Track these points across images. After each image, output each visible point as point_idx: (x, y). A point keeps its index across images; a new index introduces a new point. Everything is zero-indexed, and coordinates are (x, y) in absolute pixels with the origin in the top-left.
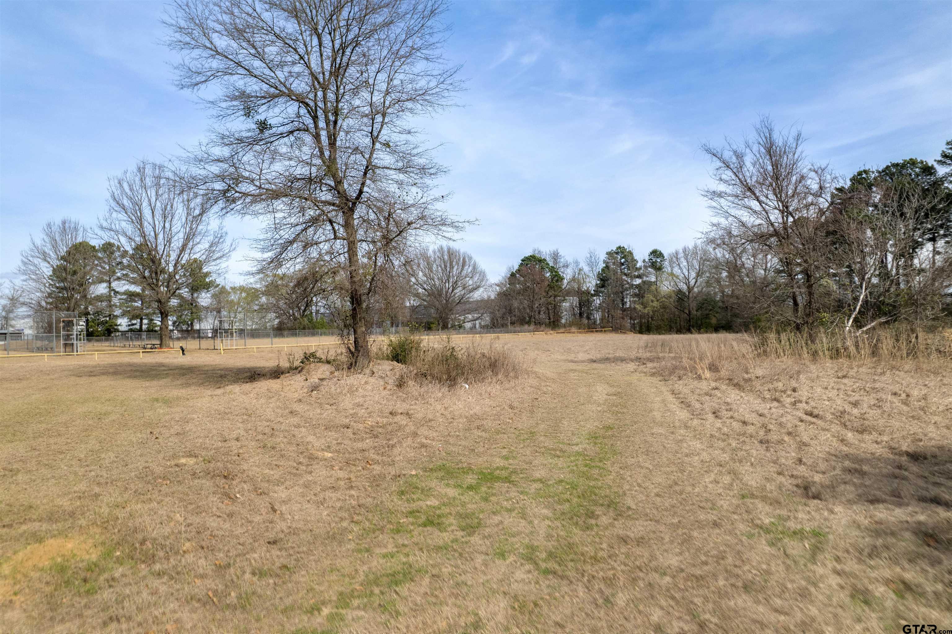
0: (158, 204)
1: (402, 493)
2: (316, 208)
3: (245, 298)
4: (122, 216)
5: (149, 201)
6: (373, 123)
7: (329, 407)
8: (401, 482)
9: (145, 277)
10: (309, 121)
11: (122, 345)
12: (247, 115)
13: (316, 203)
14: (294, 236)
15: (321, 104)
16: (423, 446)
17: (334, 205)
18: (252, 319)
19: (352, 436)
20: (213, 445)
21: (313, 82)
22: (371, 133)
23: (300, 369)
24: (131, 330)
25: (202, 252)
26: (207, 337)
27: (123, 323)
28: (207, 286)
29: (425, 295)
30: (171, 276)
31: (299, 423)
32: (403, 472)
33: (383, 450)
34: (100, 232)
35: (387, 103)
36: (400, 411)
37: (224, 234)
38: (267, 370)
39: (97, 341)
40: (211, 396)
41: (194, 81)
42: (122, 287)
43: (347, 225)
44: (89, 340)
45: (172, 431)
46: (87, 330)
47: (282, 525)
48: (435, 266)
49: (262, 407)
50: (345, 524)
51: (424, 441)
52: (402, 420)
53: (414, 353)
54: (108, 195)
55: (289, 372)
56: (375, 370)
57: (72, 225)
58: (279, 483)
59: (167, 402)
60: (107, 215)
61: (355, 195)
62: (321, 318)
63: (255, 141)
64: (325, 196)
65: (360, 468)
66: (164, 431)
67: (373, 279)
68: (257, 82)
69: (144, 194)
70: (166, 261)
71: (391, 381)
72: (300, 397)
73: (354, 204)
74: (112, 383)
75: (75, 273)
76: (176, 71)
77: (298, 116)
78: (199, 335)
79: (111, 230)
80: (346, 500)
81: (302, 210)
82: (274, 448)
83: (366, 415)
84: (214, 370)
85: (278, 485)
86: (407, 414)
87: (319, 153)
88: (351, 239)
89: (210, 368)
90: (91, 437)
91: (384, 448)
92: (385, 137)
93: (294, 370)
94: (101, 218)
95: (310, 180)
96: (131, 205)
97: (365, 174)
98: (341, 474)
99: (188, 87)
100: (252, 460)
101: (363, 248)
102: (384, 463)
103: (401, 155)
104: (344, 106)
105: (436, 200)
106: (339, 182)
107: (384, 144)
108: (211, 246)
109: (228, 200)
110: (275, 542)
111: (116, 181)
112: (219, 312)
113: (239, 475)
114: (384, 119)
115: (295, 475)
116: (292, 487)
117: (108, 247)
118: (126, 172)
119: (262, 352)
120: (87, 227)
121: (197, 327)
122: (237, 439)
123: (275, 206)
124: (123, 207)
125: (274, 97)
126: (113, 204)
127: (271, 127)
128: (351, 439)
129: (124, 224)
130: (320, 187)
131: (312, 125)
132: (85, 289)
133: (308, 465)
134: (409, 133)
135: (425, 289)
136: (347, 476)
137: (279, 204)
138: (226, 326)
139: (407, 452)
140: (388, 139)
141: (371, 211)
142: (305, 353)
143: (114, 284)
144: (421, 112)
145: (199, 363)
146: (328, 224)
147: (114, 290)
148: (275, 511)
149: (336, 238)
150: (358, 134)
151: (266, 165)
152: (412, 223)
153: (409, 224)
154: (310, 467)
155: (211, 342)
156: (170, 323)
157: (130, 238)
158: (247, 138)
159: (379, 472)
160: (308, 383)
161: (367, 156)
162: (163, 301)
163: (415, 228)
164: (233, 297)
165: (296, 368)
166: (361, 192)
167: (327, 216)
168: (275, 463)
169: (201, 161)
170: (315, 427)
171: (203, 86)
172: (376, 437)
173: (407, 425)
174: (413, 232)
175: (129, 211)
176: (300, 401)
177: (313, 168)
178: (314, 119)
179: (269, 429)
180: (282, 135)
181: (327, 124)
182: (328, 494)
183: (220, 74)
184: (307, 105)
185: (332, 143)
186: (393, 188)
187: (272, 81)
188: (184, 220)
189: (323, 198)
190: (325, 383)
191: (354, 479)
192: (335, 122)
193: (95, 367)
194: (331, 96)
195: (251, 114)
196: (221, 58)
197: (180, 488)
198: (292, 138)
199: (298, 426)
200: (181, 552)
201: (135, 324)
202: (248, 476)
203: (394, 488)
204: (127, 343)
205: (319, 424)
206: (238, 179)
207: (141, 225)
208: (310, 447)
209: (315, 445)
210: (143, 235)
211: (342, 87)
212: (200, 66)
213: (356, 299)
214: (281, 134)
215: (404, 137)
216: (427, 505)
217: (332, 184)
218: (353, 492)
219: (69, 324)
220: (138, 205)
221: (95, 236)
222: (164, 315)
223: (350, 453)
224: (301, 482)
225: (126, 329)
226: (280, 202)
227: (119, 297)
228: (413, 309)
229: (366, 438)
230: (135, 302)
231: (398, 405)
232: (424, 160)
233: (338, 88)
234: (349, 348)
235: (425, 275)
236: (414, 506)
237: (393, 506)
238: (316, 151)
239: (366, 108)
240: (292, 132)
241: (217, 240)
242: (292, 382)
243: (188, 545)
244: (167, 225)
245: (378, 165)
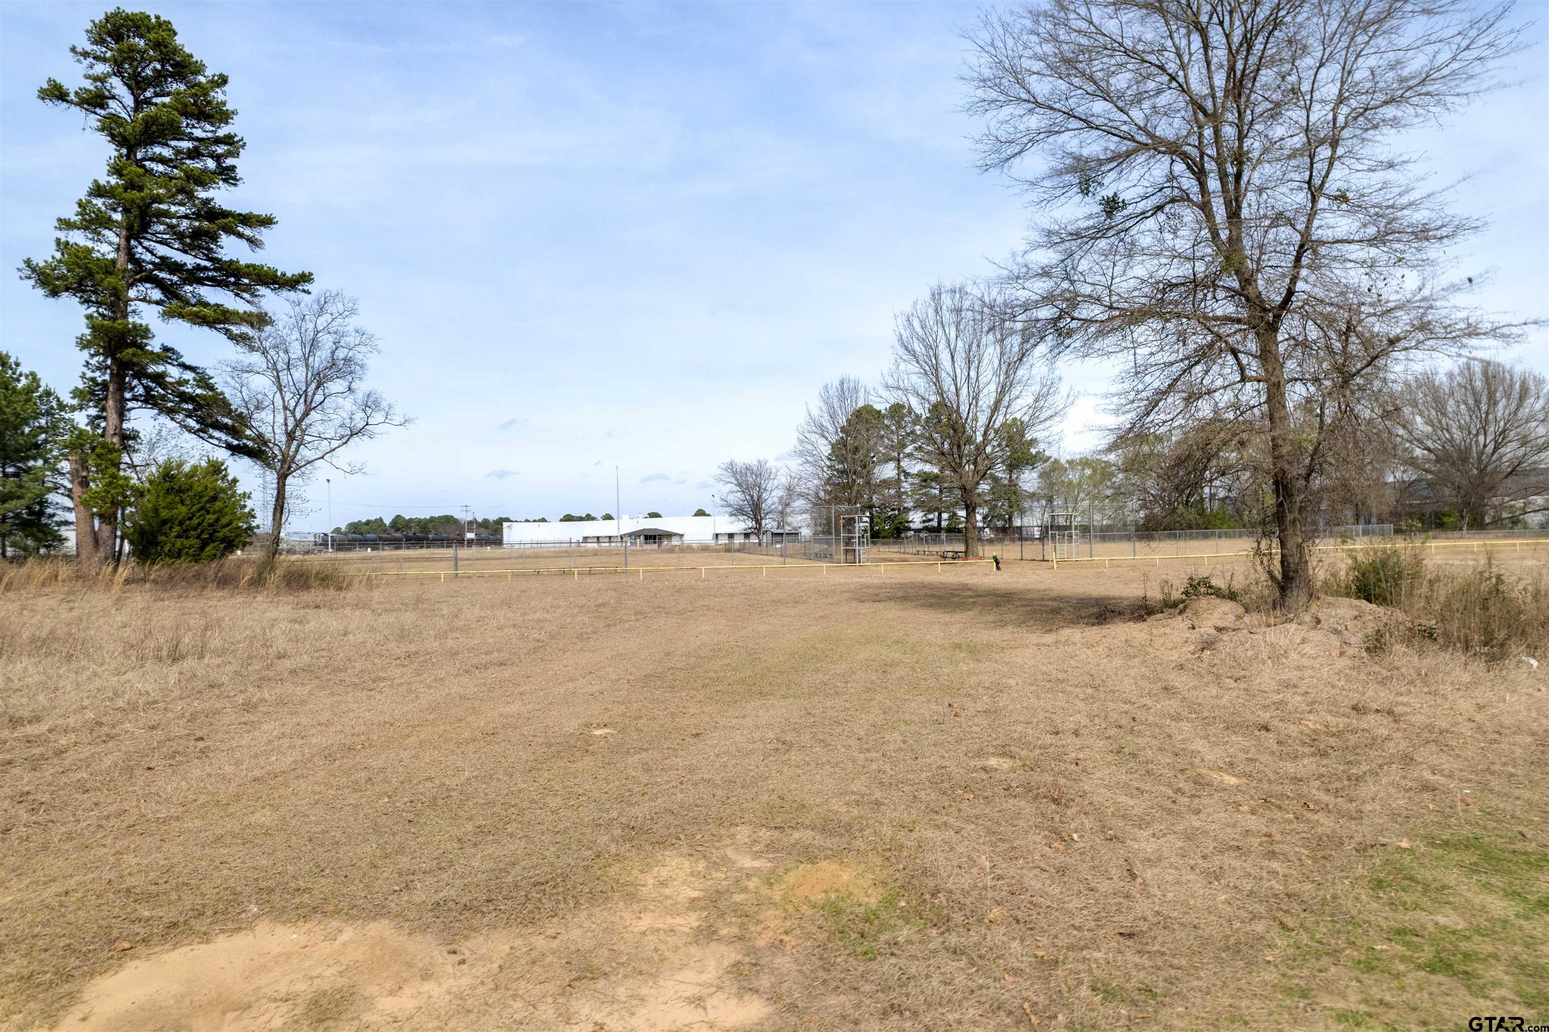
0: (960, 344)
1: (1379, 884)
2: (1206, 332)
3: (1090, 477)
4: (913, 367)
5: (948, 340)
6: (1312, 164)
7: (1233, 684)
8: (1378, 861)
9: (943, 454)
10: (1189, 183)
11: (914, 550)
12: (1085, 192)
13: (1205, 320)
14: (1168, 382)
15: (1211, 151)
16: (1426, 787)
17: (1239, 321)
18: (1102, 510)
19: (1275, 747)
20: (1039, 738)
21: (1195, 113)
22: (1309, 183)
23: (1181, 606)
24: (926, 529)
25: (1024, 410)
26: (1032, 539)
27: (916, 518)
28: (1031, 461)
29: (1429, 461)
30: (980, 449)
31: (1178, 711)
32: (1382, 840)
33: (1338, 785)
34: (885, 394)
35: (1341, 120)
36: (1375, 706)
37: (1056, 381)
38: (1126, 603)
39: (884, 544)
40: (1038, 645)
41: (1004, 156)
42: (915, 467)
43: (1266, 355)
44: (874, 543)
45: (980, 706)
46: (872, 529)
47: (1143, 907)
48: (1451, 402)
49: (1116, 675)
50: (1259, 927)
51: (1427, 775)
52: (1378, 725)
53: (1405, 584)
54: (894, 340)
55: (1162, 612)
56: (1320, 615)
57: (852, 385)
58: (1142, 823)
59: (974, 651)
60: (893, 367)
61: (1279, 299)
62: (1221, 508)
63: (1100, 232)
64: (1223, 307)
65: (1291, 816)
66: (968, 703)
67: (1316, 449)
68: (1100, 137)
69: (940, 332)
70: (971, 428)
71: (1356, 639)
72: (1182, 661)
73: (1277, 317)
74: (901, 614)
75: (857, 449)
76: (978, 146)
77: (1172, 177)
78: (1021, 535)
79: (898, 388)
80: (1261, 879)
81: (1182, 338)
82: (1134, 756)
83: (1304, 707)
84: (1042, 600)
85: (1140, 828)
86: (1390, 712)
87: (1209, 235)
88: (1273, 379)
89: (1036, 595)
90: (874, 703)
91: (1340, 779)
92: (1339, 184)
93: (1171, 606)
94: (885, 373)
95: (1195, 284)
96: (923, 351)
97: (1298, 259)
98: (1254, 823)
99: (995, 166)
100: (1098, 775)
101: (1296, 393)
102: (1341, 814)
103: (1372, 211)
104: (1254, 145)
105: (1454, 288)
106: (1247, 280)
107: (1336, 198)
108: (1036, 401)
109: (1060, 335)
110: (1131, 936)
111: (904, 318)
112: (1050, 500)
113: (1078, 800)
114: (1334, 151)
115: (1170, 812)
116: (1165, 835)
117: (897, 410)
118: (915, 304)
119: (1119, 566)
120: (870, 389)
121: (1017, 523)
122: (1076, 733)
123: (1135, 335)
124: (914, 354)
125: (1128, 154)
126: (901, 351)
127: (1125, 205)
128: (1273, 753)
129: (915, 379)
130: (1214, 291)
131: (1196, 189)
132: (868, 472)
133: (1193, 796)
134: (1391, 165)
135: (1429, 449)
136: (1265, 830)
137: (1143, 332)
138: (1062, 521)
139: (1390, 795)
140: (1343, 186)
141: (1310, 322)
142: (1191, 578)
143: (904, 464)
144: (1416, 121)
145: (1021, 586)
146: (1230, 357)
147: (904, 471)
148: (1134, 877)
149: (1244, 379)
150: (1283, 189)
151: (1118, 269)
152: (1398, 339)
153: (1392, 342)
154: (1196, 800)
155: (1038, 546)
156: (979, 517)
157: (923, 398)
158: (1088, 228)
159: (1329, 832)
160: (1193, 636)
161: (1301, 227)
162: (968, 487)
163: (1406, 349)
164: (1073, 476)
165: (1175, 605)
166: (1290, 293)
167: (1226, 342)
168: (1136, 784)
169: (1018, 278)
170: (1206, 722)
171: (1016, 161)
172: (1324, 754)
173: (1388, 738)
174: (1401, 355)
175: (921, 358)
176: (1181, 667)
177: (1197, 264)
178: (1198, 179)
179: (1129, 719)
180: (1143, 216)
181: (1224, 184)
182: (1230, 860)
183: (1042, 136)
184: (1185, 157)
185: (1234, 214)
186: (1355, 277)
187: (1125, 128)
188: (996, 363)
189: (1219, 313)
190: (1225, 637)
191: (1278, 837)
192: (1238, 177)
193: (880, 587)
194: (1229, 132)
195: (1091, 189)
196: (1042, 111)
197: (987, 811)
198: (1161, 217)
199: (1177, 718)
200: (986, 921)
201: (931, 520)
202: (1091, 803)
203: (1360, 871)
204: (921, 549)
205: (1214, 718)
206: (1074, 300)
207: (937, 377)
208: (1197, 761)
209: (1208, 758)
210: (940, 392)
211: (1248, 112)
212: (1011, 130)
213: (1282, 486)
214: (1143, 213)
215: (1380, 176)
216: (1437, 924)
217: (1236, 285)
218: (1275, 865)
219: (850, 522)
220: (931, 348)
221: (880, 400)
222: (971, 509)
223: (1270, 781)
224: (1180, 828)
225: (920, 526)
226: (1143, 328)
227: (910, 480)
228: (1406, 488)
229: (1304, 755)
230: (932, 488)
231: (1370, 693)
232: (1426, 213)
233: (1240, 116)
234: (1270, 573)
235: (1429, 422)
236: (1406, 919)
237: (1360, 912)
238: (1205, 233)
239: (1296, 139)
240: (1159, 208)
241: (1045, 389)
242: (1168, 630)
243: (995, 913)
244: (973, 374)
245: (1324, 239)
